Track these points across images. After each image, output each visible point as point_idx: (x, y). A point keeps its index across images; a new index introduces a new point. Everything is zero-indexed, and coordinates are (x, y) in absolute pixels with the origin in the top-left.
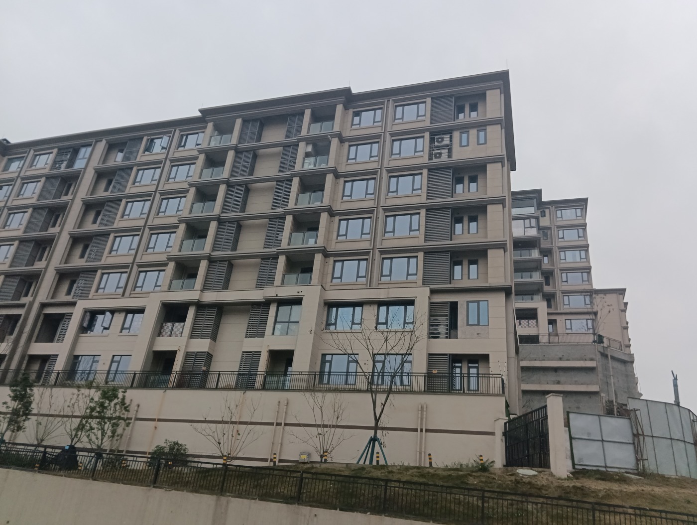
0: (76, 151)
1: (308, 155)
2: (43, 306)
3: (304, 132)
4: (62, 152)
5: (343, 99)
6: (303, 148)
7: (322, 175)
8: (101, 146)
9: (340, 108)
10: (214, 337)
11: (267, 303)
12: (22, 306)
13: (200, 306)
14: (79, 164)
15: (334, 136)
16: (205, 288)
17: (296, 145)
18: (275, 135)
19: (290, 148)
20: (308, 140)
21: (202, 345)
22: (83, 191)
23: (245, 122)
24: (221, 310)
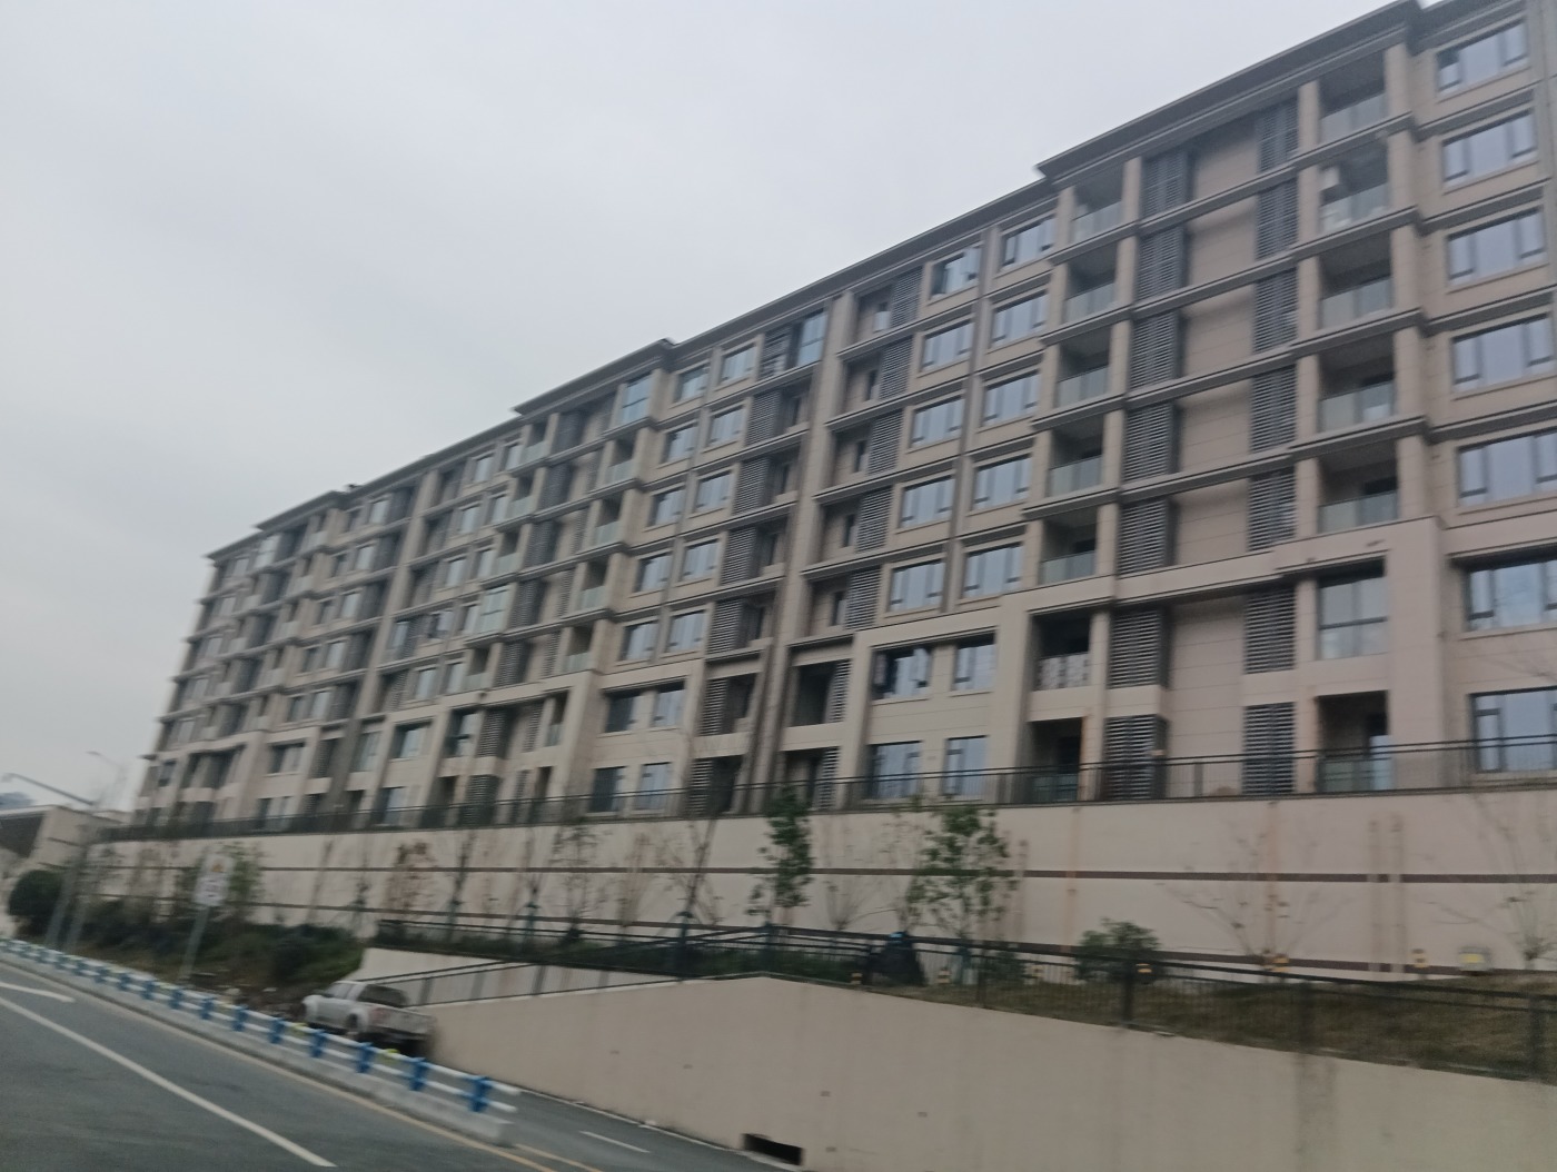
0: (796, 330)
1: (1329, 197)
2: (795, 651)
3: (1307, 144)
4: (772, 336)
5: (1400, 29)
6: (1313, 183)
7: (1378, 237)
8: (844, 306)
9: (1396, 57)
10: (1164, 678)
11: (1285, 585)
12: (754, 657)
13: (1119, 612)
14: (808, 356)
15: (1394, 129)
16: (1121, 569)
17: (1291, 181)
18: (1231, 172)
19: (1276, 194)
20: (1323, 160)
21: (1139, 700)
22: (825, 408)
23: (1150, 162)
24: (1170, 614)
